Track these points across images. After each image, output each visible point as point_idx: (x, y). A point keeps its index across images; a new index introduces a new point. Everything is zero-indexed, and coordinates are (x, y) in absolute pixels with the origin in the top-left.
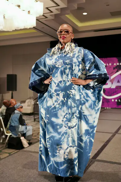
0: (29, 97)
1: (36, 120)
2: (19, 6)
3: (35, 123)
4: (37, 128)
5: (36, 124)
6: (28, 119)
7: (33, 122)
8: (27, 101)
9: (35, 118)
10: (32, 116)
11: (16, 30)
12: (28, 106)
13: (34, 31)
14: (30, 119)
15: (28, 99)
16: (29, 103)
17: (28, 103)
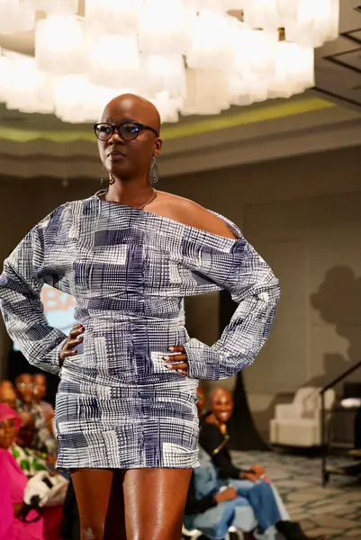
0: (309, 377)
1: (332, 477)
2: (239, 15)
3: (327, 491)
4: (328, 514)
5: (331, 496)
6: (301, 474)
7: (318, 484)
8: (302, 393)
9: (329, 468)
10: (318, 462)
11: (234, 110)
12: (307, 415)
13: (321, 103)
14: (310, 474)
15: (306, 385)
16: (310, 406)
17: (304, 402)
